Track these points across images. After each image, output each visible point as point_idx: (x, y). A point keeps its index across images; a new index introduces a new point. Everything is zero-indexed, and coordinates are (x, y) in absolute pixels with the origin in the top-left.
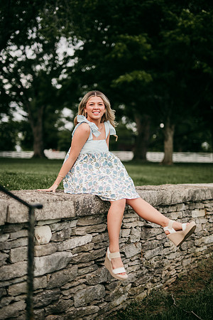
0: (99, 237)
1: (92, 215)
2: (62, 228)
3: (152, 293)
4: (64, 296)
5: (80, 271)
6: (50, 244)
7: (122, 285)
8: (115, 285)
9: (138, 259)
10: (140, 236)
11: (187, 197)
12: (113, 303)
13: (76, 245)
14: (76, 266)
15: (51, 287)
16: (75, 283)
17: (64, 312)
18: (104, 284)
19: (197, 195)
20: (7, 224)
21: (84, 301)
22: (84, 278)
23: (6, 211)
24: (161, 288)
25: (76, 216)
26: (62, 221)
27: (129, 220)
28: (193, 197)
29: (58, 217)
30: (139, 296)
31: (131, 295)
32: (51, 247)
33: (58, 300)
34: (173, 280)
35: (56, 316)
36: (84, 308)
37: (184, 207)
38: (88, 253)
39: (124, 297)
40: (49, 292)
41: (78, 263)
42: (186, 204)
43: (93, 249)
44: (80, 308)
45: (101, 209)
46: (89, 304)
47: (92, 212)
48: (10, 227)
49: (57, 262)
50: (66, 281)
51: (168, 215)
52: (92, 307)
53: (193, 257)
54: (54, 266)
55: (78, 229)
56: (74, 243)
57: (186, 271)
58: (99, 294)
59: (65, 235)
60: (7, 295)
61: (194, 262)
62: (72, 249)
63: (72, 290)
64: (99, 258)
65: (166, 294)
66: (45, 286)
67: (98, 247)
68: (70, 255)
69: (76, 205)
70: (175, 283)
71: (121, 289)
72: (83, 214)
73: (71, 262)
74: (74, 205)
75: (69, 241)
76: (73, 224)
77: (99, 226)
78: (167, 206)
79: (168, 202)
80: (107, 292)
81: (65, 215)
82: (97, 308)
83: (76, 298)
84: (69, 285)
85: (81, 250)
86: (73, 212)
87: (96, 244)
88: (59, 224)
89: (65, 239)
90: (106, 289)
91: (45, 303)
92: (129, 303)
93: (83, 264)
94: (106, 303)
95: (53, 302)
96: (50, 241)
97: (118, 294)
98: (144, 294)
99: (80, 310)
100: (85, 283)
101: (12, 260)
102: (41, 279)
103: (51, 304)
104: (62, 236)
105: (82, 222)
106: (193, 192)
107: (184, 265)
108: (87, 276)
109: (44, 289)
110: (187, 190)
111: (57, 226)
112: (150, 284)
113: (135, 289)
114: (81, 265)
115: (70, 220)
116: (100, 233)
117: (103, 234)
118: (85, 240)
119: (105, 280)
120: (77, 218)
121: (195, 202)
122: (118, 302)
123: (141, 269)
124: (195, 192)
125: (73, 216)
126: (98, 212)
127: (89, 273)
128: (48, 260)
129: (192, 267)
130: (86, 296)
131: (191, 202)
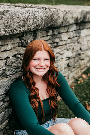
11: (79, 18)
19: (88, 16)
37: (74, 27)
51: (59, 36)
78: (58, 28)
106: (85, 12)
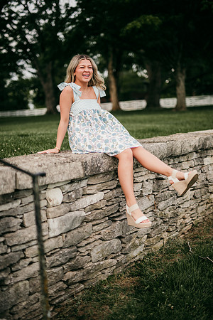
0: (110, 194)
1: (102, 173)
2: (72, 188)
3: (168, 242)
4: (81, 253)
5: (95, 228)
6: (62, 205)
7: (138, 237)
8: (131, 238)
9: (152, 211)
10: (152, 189)
12: (130, 255)
13: (88, 204)
14: (90, 224)
15: (67, 246)
16: (91, 240)
17: (82, 268)
18: (120, 238)
20: (17, 191)
21: (101, 255)
22: (99, 234)
23: (14, 178)
24: (177, 237)
25: (86, 175)
26: (72, 182)
27: (140, 174)
28: (204, 145)
29: (67, 179)
30: (155, 246)
31: (147, 246)
32: (64, 208)
33: (75, 257)
34: (189, 227)
35: (75, 273)
36: (101, 263)
38: (101, 210)
39: (141, 249)
40: (66, 251)
41: (91, 221)
42: (197, 152)
43: (106, 206)
44: (98, 263)
45: (110, 167)
46: (106, 258)
47: (101, 171)
48: (21, 193)
49: (71, 221)
50: (82, 239)
52: (110, 260)
53: (207, 203)
54: (69, 226)
55: (89, 188)
56: (86, 201)
57: (201, 218)
58: (115, 248)
59: (76, 195)
60: (25, 258)
61: (209, 208)
62: (84, 208)
63: (88, 246)
64: (112, 214)
65: (182, 241)
66: (61, 245)
67: (110, 203)
68: (84, 214)
69: (85, 165)
70: (191, 230)
71: (137, 242)
72: (92, 173)
73: (85, 221)
74: (82, 165)
75: (80, 201)
76: (84, 183)
77: (109, 183)
79: (178, 152)
80: (123, 245)
81: (74, 176)
82: (115, 261)
83: (93, 254)
84: (85, 242)
85: (93, 208)
86: (82, 172)
87: (108, 201)
88: (70, 185)
89: (77, 199)
90: (122, 243)
91: (63, 261)
92: (146, 253)
93: (97, 222)
94: (123, 256)
95: (70, 260)
96: (62, 203)
97: (134, 246)
98: (160, 244)
99: (98, 265)
100: (101, 239)
101: (26, 224)
102: (57, 239)
103: (69, 261)
104: (73, 196)
105: (92, 181)
107: (199, 212)
108: (102, 231)
109: (61, 248)
110: (197, 138)
111: (67, 188)
112: (166, 233)
113: (151, 239)
114: (95, 222)
115: (80, 181)
116: (111, 190)
117: (114, 191)
118: (97, 197)
119: (120, 234)
120: (86, 177)
121: (207, 150)
122: (135, 253)
123: (155, 220)
124: (206, 139)
125: (82, 176)
126: (108, 170)
127: (104, 228)
128: (61, 221)
129: (207, 213)
130: (102, 251)
131: (202, 150)
